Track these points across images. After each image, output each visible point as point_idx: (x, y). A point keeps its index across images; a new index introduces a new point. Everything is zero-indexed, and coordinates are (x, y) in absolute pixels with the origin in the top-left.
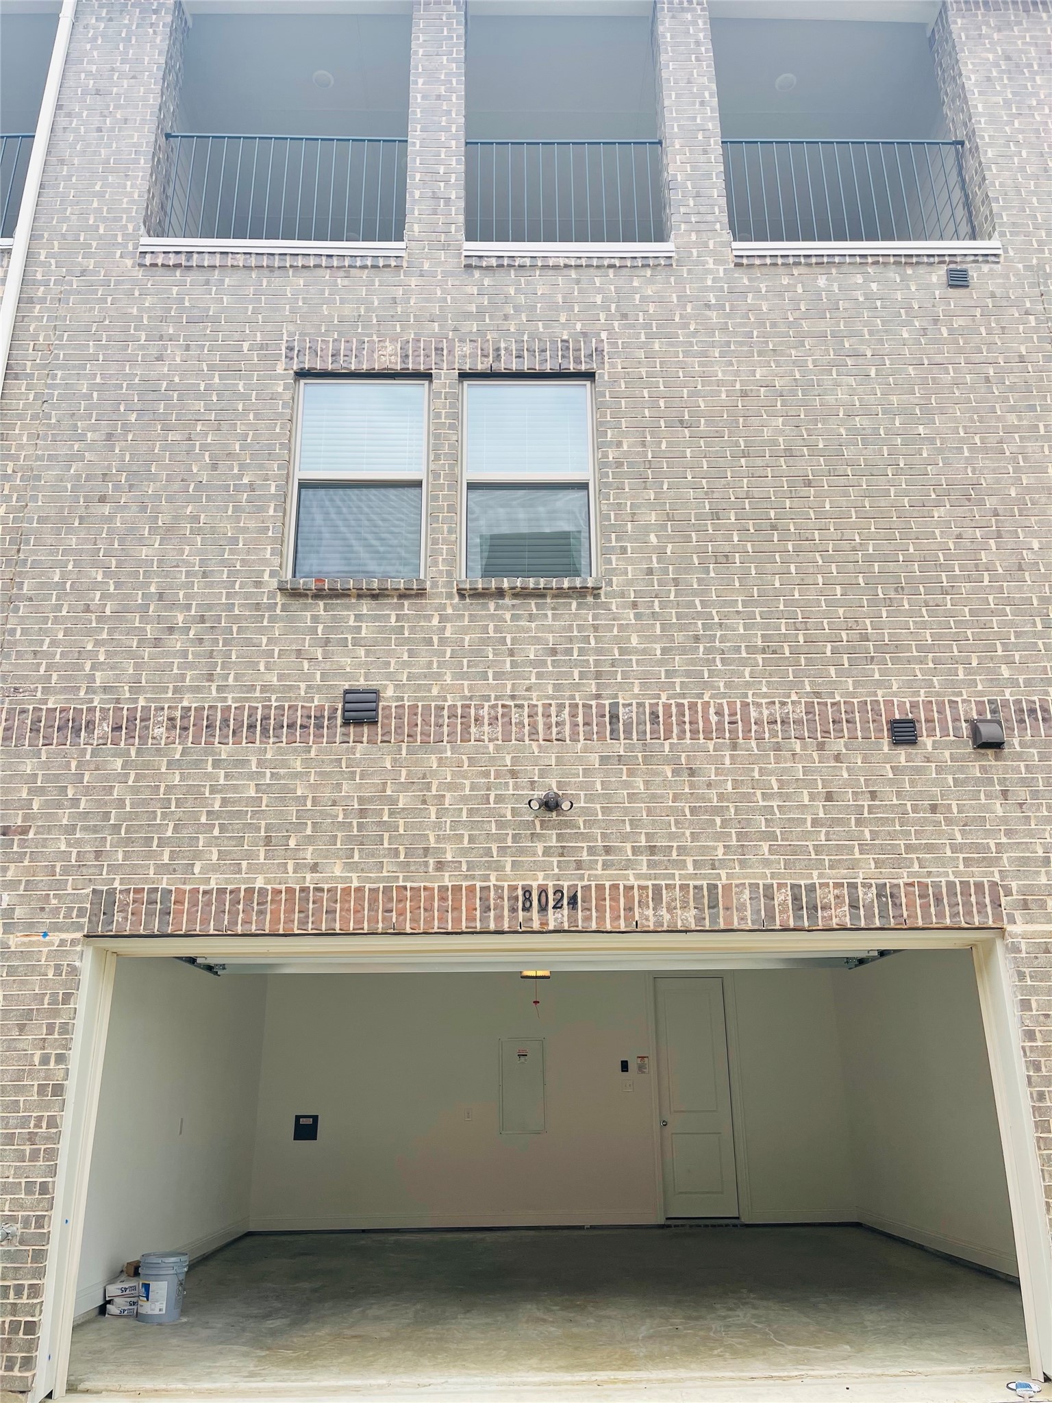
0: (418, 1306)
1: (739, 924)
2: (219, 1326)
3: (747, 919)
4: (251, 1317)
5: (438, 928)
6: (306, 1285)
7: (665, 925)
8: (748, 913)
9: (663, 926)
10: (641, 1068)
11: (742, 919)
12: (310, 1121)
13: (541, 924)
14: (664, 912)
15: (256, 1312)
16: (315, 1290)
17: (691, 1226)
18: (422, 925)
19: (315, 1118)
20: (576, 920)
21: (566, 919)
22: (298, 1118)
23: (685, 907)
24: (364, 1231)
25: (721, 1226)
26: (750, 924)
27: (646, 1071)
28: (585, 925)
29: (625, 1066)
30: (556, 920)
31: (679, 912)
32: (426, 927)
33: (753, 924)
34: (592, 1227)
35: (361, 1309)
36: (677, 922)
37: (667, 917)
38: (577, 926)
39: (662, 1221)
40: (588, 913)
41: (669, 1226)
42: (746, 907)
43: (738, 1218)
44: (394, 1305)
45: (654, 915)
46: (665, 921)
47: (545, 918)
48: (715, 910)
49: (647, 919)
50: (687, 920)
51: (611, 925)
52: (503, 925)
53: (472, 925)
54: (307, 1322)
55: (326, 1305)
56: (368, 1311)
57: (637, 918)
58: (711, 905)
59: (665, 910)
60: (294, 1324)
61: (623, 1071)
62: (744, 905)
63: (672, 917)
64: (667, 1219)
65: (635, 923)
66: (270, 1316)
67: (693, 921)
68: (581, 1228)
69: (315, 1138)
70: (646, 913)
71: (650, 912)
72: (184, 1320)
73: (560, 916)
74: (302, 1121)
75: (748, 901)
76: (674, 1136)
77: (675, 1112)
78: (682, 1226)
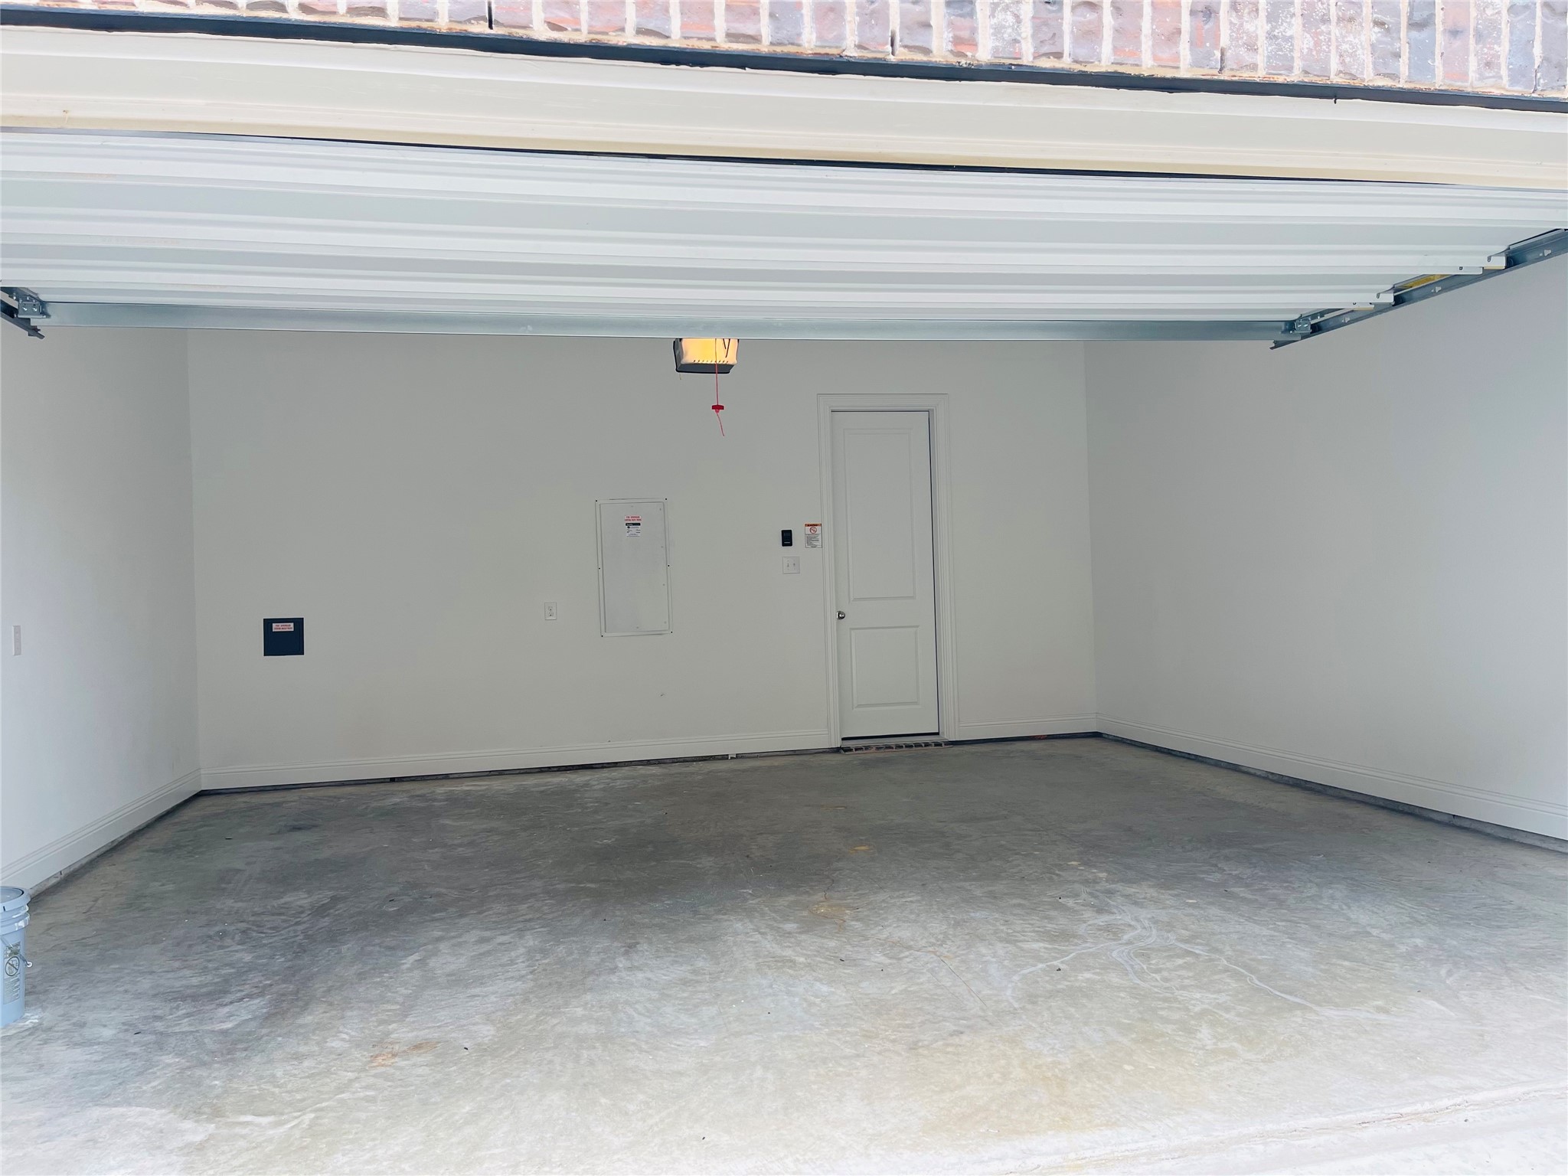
0: (531, 941)
1: (1482, 78)
2: (108, 1033)
3: (1499, 66)
4: (184, 998)
5: (640, 31)
6: (300, 899)
7: (1298, 65)
8: (1503, 49)
9: (1290, 69)
10: (810, 540)
11: (1488, 64)
12: (290, 627)
13: (957, 41)
14: (1294, 27)
15: (195, 981)
16: (320, 911)
17: (878, 748)
18: (584, 17)
19: (299, 623)
20: (1056, 36)
21: (1027, 29)
22: (268, 623)
23: (1351, 20)
24: (393, 780)
25: (918, 745)
26: (1505, 81)
27: (818, 544)
28: (1082, 53)
29: (787, 538)
30: (998, 30)
31: (1335, 30)
32: (598, 25)
33: (1513, 80)
34: (739, 756)
35: (416, 957)
36: (1328, 58)
37: (1304, 42)
38: (1059, 55)
39: (838, 744)
40: (1090, 16)
41: (848, 750)
42: (1499, 31)
43: (938, 734)
44: (483, 940)
45: (1271, 37)
46: (1296, 54)
47: (966, 22)
48: (1424, 35)
49: (1252, 48)
50: (1353, 55)
51: (1155, 58)
52: (841, 38)
53: (749, 29)
54: (305, 1008)
55: (344, 948)
56: (432, 962)
57: (1224, 41)
58: (1417, 17)
59: (1297, 22)
60: (276, 1015)
61: (784, 545)
62: (1493, 26)
63: (1317, 44)
64: (843, 739)
65: (1218, 54)
66: (226, 992)
67: (1366, 58)
68: (724, 757)
69: (300, 651)
70: (1249, 27)
71: (1259, 26)
72: (33, 1019)
73: (1011, 19)
74: (276, 627)
75: (1505, 16)
76: (852, 631)
77: (855, 599)
78: (867, 748)
